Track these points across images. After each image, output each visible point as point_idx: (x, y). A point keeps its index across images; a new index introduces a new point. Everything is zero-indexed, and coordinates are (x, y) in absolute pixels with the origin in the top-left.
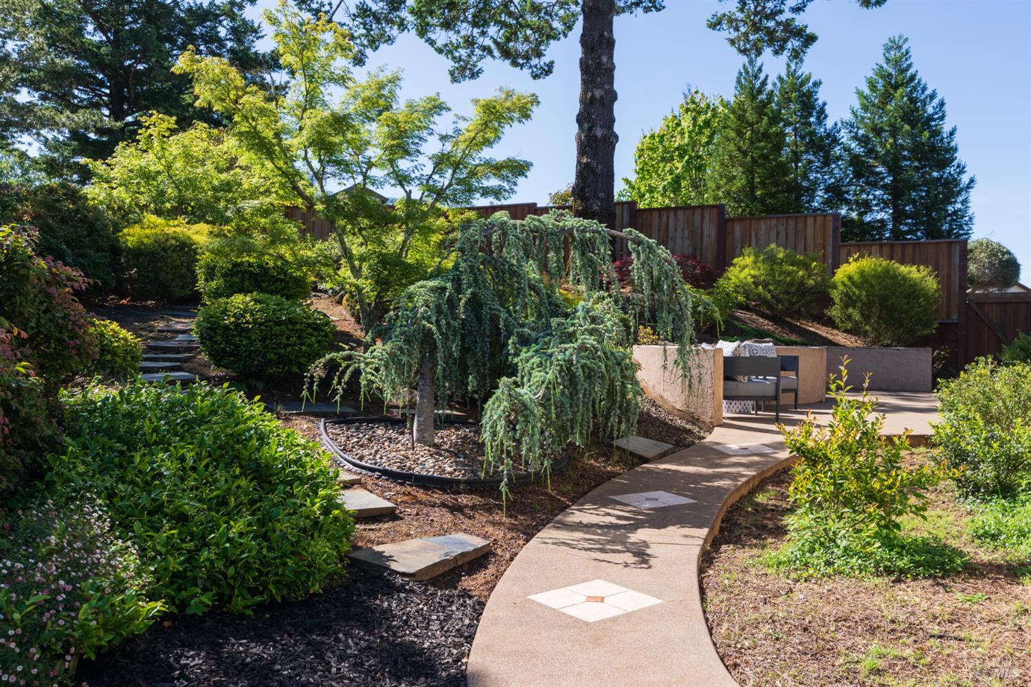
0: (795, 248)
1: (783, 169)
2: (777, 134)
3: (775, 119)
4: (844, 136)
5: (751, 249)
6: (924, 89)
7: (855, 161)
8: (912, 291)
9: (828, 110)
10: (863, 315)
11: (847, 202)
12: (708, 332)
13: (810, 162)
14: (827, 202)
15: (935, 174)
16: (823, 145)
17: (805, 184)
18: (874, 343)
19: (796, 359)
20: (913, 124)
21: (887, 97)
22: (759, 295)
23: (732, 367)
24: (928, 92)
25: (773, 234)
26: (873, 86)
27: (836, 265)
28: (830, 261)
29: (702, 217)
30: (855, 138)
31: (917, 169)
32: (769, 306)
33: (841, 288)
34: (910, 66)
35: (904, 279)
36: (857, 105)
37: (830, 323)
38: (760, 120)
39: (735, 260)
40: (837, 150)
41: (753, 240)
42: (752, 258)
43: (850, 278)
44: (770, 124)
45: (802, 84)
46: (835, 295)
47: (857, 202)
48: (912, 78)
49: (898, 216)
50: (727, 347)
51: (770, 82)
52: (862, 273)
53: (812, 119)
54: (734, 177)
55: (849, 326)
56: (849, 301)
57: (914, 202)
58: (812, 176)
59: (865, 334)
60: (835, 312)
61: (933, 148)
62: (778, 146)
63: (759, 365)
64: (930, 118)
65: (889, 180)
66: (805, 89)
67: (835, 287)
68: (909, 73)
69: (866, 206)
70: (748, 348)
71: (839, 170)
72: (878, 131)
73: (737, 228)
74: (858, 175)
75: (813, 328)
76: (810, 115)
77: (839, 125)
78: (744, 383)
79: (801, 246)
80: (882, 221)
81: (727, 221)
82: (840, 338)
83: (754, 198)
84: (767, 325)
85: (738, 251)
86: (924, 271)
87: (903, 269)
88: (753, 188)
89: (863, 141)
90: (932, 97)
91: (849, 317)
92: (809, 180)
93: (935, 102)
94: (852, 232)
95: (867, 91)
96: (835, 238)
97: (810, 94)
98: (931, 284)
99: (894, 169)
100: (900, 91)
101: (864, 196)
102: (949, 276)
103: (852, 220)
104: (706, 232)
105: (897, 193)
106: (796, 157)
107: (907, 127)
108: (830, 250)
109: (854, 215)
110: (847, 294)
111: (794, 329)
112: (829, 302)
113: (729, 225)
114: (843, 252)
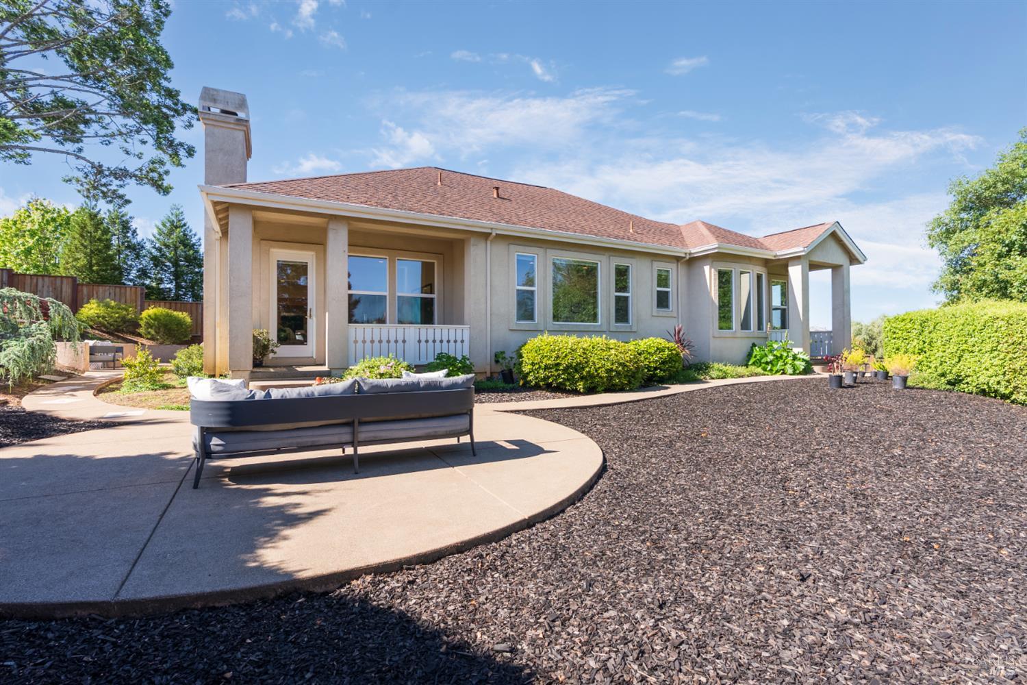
0: (120, 301)
1: (111, 258)
2: (107, 240)
3: (106, 231)
4: (148, 246)
5: (94, 301)
6: (191, 231)
7: (154, 258)
8: (180, 323)
9: (138, 231)
10: (156, 332)
11: (150, 278)
12: (84, 336)
13: (127, 255)
14: (139, 277)
15: (197, 270)
16: (136, 249)
17: (126, 266)
18: (161, 344)
19: (122, 348)
20: (185, 245)
21: (171, 232)
22: (100, 322)
23: (93, 350)
24: (193, 232)
25: (107, 293)
26: (164, 225)
27: (142, 310)
28: (139, 308)
29: (62, 283)
30: (154, 247)
31: (188, 266)
32: (105, 327)
33: (145, 320)
34: (183, 219)
35: (175, 317)
36: (155, 231)
37: (140, 335)
38: (96, 231)
39: (85, 306)
40: (144, 252)
41: (95, 295)
42: (96, 305)
43: (149, 316)
44: (103, 235)
45: (122, 216)
46: (142, 323)
47: (156, 279)
48: (185, 225)
49: (178, 287)
50: (91, 343)
51: (102, 212)
52: (155, 314)
53: (129, 235)
54: (79, 259)
55: (149, 336)
56: (149, 325)
57: (185, 282)
58: (129, 263)
59: (157, 340)
60: (142, 331)
61: (195, 258)
62: (108, 247)
63: (105, 350)
64: (194, 245)
65: (173, 269)
66: (124, 219)
67: (141, 319)
68: (183, 222)
69: (161, 281)
70: (99, 343)
71: (146, 262)
72: (167, 246)
73: (85, 290)
74: (156, 266)
75: (130, 337)
76: (128, 232)
77: (145, 240)
78: (99, 356)
79: (123, 300)
80: (170, 288)
81: (78, 285)
82: (145, 341)
83: (93, 271)
84: (106, 336)
85: (85, 300)
86: (185, 314)
87: (175, 313)
88: (91, 266)
89: (160, 250)
90: (195, 235)
91: (149, 333)
92: (127, 264)
93: (196, 238)
94: (153, 293)
95: (161, 227)
96: (142, 298)
97: (127, 222)
98: (188, 320)
99: (176, 264)
100: (178, 230)
101: (160, 275)
102: (197, 316)
103: (153, 287)
104: (64, 290)
105: (177, 276)
106: (119, 252)
107: (182, 247)
108: (139, 303)
109: (154, 284)
110: (147, 323)
111: (119, 337)
112: (139, 326)
113: (80, 287)
114: (146, 304)
